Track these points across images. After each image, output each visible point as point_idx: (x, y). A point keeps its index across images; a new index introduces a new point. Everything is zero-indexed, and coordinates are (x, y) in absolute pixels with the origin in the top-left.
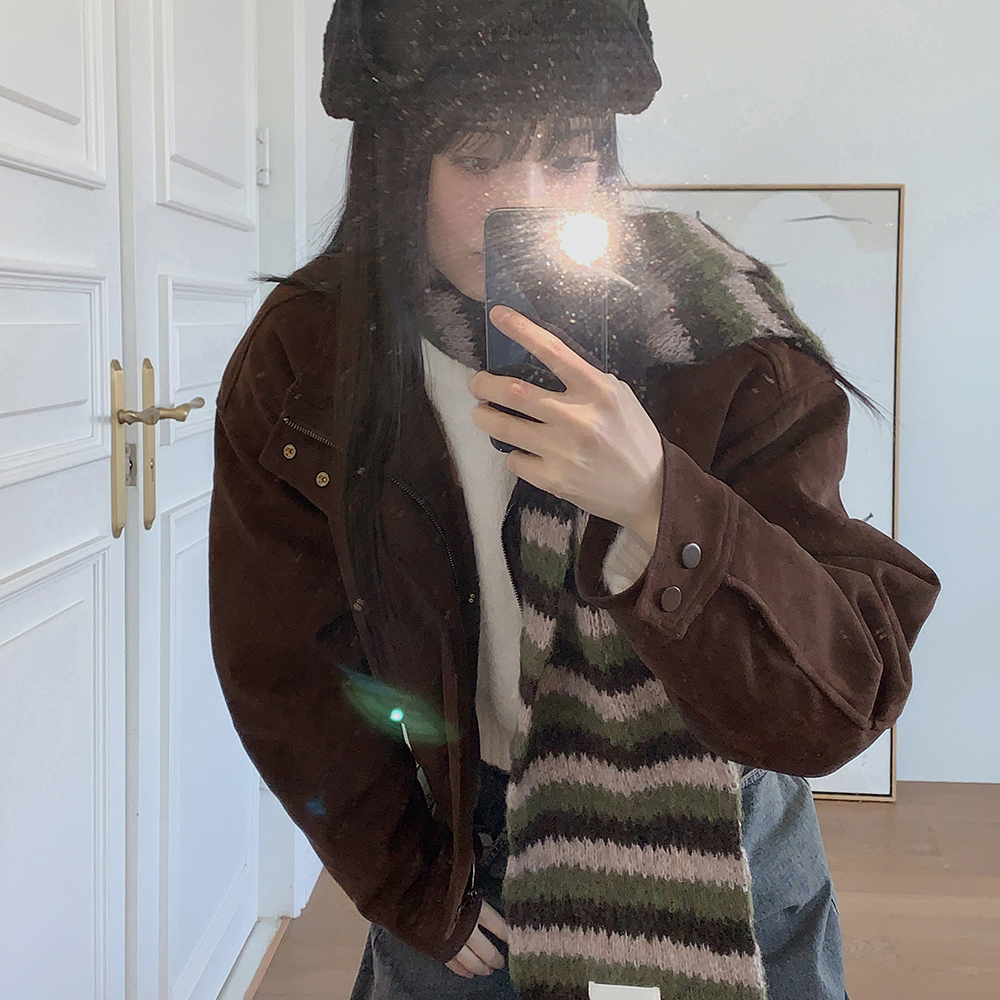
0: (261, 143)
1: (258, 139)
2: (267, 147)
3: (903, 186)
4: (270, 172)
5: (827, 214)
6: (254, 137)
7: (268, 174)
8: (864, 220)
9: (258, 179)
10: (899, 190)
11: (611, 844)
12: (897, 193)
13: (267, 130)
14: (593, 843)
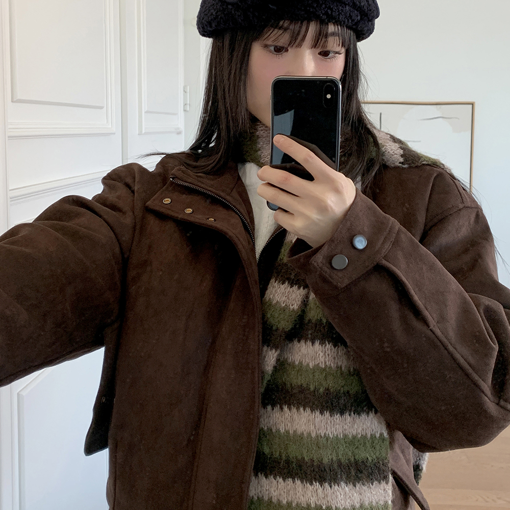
0: (186, 92)
1: (184, 91)
2: (188, 94)
3: (474, 103)
4: (189, 105)
5: (439, 116)
6: (182, 90)
7: (188, 106)
8: (456, 118)
9: (184, 108)
10: (473, 104)
11: (298, 482)
12: (471, 106)
13: (188, 87)
14: (284, 481)
